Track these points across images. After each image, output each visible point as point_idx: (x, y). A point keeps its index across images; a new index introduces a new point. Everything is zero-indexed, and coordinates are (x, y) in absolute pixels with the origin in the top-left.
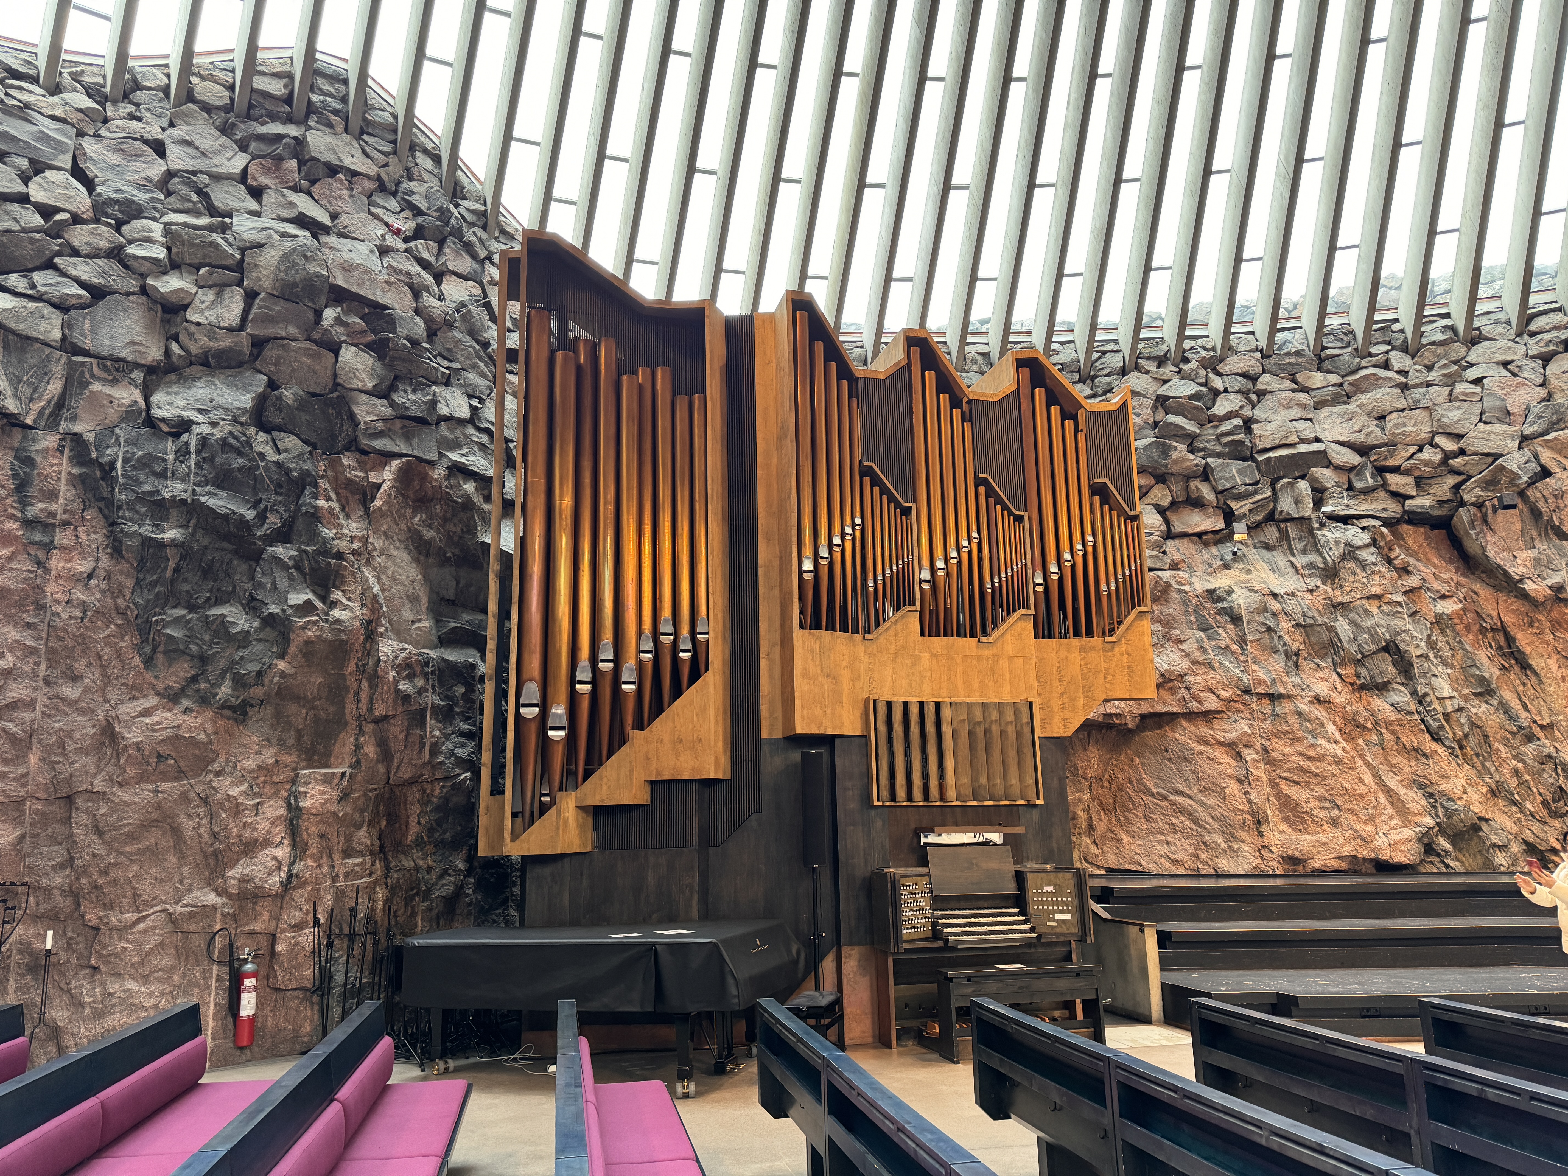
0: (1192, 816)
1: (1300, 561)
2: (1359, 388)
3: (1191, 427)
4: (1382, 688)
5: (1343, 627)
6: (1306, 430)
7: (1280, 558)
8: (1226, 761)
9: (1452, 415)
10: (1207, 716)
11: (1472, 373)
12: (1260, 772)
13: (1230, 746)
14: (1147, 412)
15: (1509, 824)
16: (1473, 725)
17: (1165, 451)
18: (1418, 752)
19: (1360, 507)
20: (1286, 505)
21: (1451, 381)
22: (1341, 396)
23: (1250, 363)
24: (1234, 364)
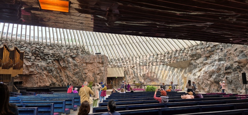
0: (32, 82)
1: (46, 62)
2: (53, 49)
3: (38, 50)
4: (50, 73)
5: (48, 68)
6: (48, 52)
7: (44, 62)
8: (36, 78)
9: (60, 52)
10: (35, 75)
11: (62, 49)
12: (38, 79)
13: (37, 77)
14: (35, 48)
15: (57, 83)
16: (56, 76)
17: (36, 52)
18: (51, 78)
19: (52, 58)
20: (45, 58)
21: (60, 49)
22: (52, 49)
23: (45, 45)
24: (43, 45)
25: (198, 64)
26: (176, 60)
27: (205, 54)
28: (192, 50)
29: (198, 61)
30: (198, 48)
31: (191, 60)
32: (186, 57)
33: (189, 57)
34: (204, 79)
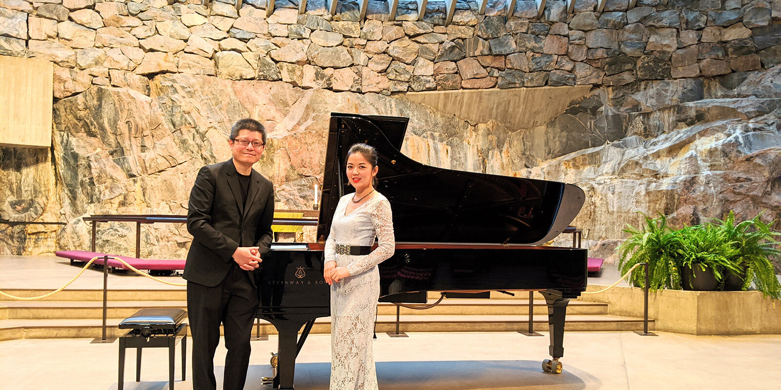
25: (647, 115)
26: (496, 73)
27: (699, 60)
28: (620, 26)
29: (646, 97)
30: (665, 22)
31: (596, 86)
32: (569, 67)
33: (582, 71)
34: (731, 197)
